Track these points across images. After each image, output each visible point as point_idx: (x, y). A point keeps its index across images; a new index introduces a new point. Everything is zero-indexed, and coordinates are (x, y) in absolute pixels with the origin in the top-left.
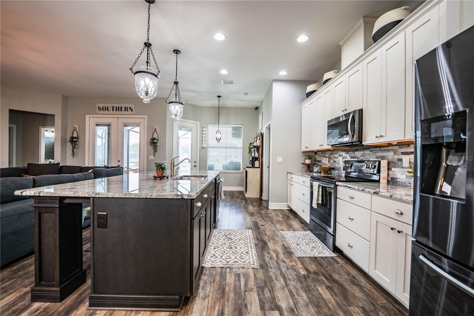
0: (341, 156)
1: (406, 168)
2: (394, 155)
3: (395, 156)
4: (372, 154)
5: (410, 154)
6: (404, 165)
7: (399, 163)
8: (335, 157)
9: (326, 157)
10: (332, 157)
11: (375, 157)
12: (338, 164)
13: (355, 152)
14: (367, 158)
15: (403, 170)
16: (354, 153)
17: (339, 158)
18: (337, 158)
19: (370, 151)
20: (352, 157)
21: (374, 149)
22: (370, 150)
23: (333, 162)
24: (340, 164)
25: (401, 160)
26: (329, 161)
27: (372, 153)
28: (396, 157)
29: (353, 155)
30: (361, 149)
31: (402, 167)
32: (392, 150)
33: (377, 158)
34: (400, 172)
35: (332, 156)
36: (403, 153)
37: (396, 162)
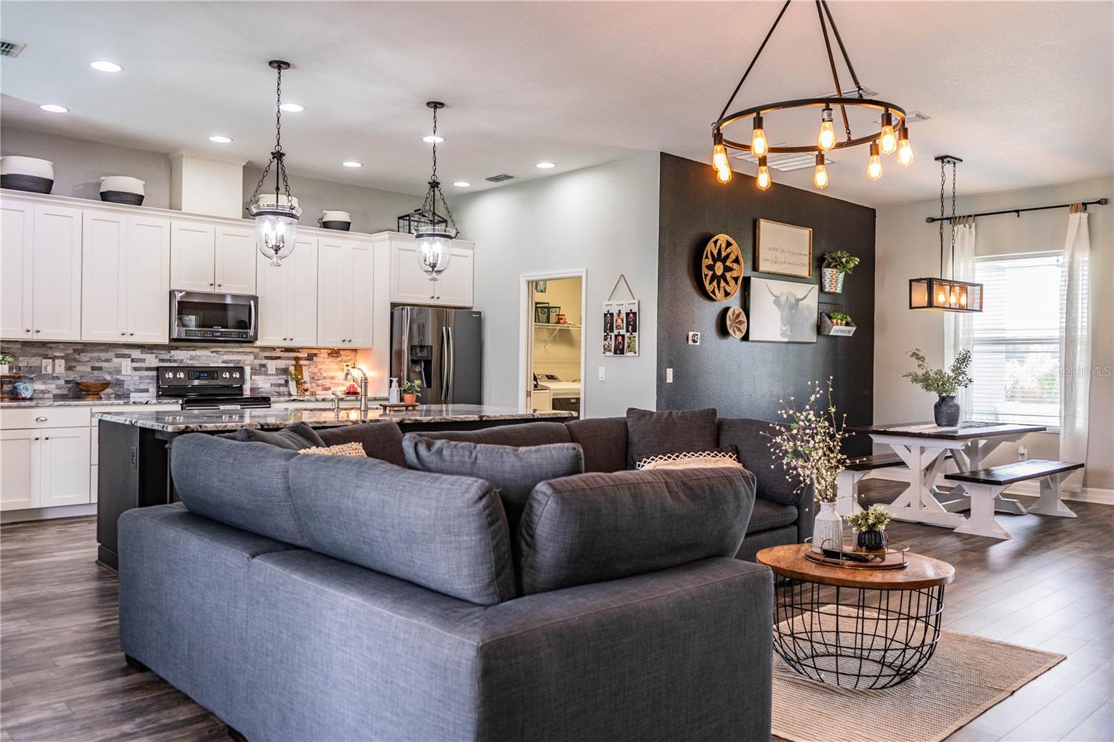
0: (124, 356)
1: (272, 375)
2: (255, 359)
3: (255, 361)
4: (215, 357)
5: (275, 359)
6: (269, 372)
7: (263, 369)
8: (100, 359)
9: (54, 358)
10: (88, 359)
11: (221, 360)
12: (110, 373)
13: (172, 351)
14: (203, 362)
15: (266, 378)
16: (170, 352)
17: (116, 360)
18: (108, 360)
19: (212, 352)
20: (163, 360)
21: (220, 350)
22: (212, 350)
23: (90, 370)
24: (123, 373)
25: (264, 366)
26: (69, 368)
27: (214, 354)
28: (257, 362)
29: (164, 357)
30: (189, 347)
31: (266, 375)
32: (251, 352)
33: (223, 362)
34: (262, 381)
35: (84, 357)
36: (266, 358)
37: (258, 368)
